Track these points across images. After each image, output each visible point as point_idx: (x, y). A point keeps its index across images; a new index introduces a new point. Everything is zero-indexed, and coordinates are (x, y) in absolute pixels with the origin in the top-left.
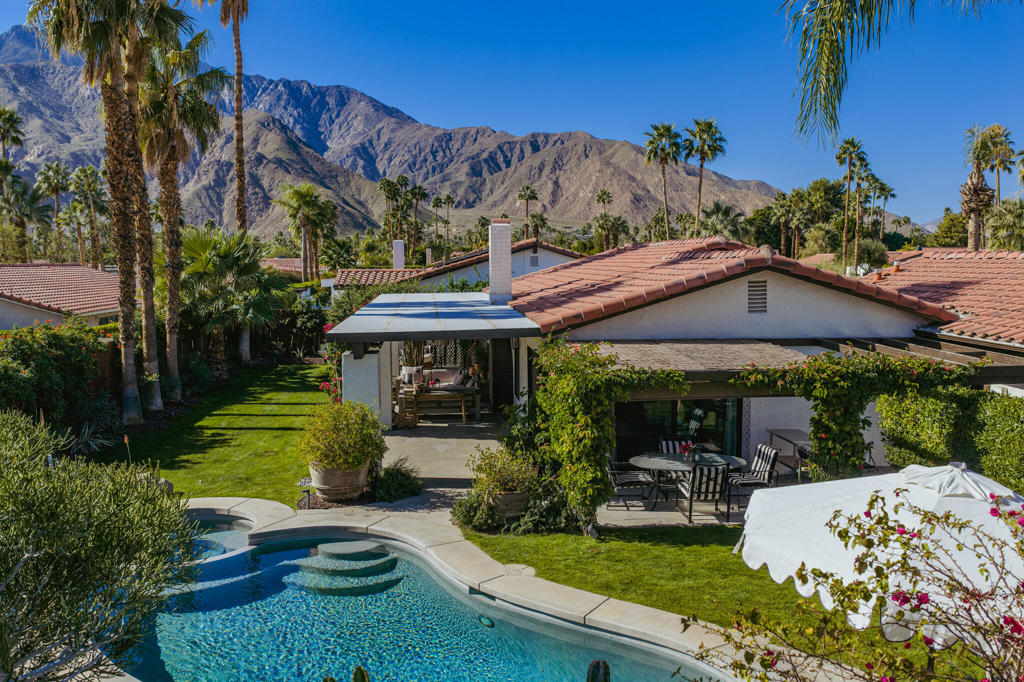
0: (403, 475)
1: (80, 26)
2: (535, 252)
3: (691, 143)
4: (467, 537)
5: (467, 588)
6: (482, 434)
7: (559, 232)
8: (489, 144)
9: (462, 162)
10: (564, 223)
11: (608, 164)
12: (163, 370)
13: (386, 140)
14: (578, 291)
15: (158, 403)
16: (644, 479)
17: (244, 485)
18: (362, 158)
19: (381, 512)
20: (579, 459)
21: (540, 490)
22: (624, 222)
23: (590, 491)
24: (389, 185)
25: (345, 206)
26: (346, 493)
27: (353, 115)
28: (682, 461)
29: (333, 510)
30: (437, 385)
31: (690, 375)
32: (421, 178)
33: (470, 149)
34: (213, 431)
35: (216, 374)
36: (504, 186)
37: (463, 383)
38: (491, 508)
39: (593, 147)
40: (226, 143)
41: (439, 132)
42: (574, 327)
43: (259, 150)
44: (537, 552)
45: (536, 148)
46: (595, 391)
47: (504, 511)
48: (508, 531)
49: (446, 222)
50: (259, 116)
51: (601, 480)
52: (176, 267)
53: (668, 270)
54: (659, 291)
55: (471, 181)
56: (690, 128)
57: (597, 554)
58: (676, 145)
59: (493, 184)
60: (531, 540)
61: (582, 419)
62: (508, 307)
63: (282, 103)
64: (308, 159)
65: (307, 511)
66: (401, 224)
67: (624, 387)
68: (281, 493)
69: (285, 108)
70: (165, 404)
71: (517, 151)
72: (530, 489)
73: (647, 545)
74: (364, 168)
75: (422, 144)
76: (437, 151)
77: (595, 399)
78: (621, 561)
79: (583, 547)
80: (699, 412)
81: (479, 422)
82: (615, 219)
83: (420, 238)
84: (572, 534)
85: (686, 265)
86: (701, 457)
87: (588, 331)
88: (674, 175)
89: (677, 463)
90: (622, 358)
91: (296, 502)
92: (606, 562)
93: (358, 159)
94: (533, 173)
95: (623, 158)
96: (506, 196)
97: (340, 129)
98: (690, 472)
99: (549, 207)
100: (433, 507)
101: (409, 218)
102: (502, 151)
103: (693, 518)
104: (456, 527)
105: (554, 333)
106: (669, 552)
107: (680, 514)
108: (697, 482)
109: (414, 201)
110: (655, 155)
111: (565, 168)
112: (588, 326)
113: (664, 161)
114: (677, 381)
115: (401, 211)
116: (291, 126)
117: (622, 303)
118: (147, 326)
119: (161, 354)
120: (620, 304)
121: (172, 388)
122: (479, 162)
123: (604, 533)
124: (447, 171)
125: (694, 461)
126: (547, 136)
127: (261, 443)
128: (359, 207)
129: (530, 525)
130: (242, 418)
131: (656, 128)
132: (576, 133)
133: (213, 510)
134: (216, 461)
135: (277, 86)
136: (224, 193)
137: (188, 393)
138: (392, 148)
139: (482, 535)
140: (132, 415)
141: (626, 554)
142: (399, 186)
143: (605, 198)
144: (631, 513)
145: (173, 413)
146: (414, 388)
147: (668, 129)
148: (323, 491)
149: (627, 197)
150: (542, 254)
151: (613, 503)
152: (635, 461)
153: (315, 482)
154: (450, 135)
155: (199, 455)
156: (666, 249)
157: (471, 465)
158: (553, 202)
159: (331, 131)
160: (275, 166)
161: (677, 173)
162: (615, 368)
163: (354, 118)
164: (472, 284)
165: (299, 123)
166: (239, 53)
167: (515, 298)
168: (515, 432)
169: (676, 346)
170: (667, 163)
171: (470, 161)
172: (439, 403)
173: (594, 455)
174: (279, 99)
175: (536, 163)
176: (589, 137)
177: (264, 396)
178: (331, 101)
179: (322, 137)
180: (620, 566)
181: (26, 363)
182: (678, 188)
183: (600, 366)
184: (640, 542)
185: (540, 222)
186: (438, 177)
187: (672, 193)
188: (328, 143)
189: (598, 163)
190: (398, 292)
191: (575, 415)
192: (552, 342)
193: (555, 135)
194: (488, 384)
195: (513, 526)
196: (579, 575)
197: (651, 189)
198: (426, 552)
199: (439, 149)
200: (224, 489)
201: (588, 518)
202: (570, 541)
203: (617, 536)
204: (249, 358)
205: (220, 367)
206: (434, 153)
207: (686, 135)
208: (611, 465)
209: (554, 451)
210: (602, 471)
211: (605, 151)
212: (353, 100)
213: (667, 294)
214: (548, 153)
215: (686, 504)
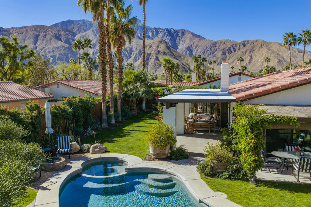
0: (182, 151)
1: (91, 3)
2: (240, 76)
3: (301, 38)
4: (202, 178)
5: (199, 200)
6: (215, 138)
7: (251, 72)
8: (229, 45)
9: (220, 51)
10: (253, 69)
11: (269, 50)
12: (116, 111)
13: (196, 45)
14: (253, 87)
15: (113, 121)
16: (277, 161)
17: (130, 150)
18: (189, 51)
19: (172, 164)
20: (248, 151)
21: (232, 162)
22: (275, 68)
23: (253, 165)
24: (195, 58)
25: (183, 65)
26: (161, 156)
27: (186, 38)
28: (295, 155)
29: (156, 162)
30: (201, 120)
31: (300, 119)
32: (206, 56)
33: (222, 47)
34: (127, 131)
35: (134, 113)
36: (233, 58)
37: (210, 119)
38: (212, 167)
39: (264, 44)
40: (150, 48)
41: (212, 42)
42: (249, 99)
43: (159, 49)
44: (229, 187)
45: (244, 45)
46: (256, 124)
47: (217, 169)
48: (218, 177)
49: (213, 69)
50: (159, 39)
51: (258, 160)
52: (121, 80)
53: (291, 78)
54: (287, 85)
55: (222, 57)
56: (300, 33)
57: (255, 192)
58: (295, 39)
59: (230, 57)
60: (227, 182)
61: (250, 135)
62: (227, 93)
63: (166, 35)
64: (173, 52)
65: (147, 161)
66: (199, 70)
67: (269, 123)
68: (140, 154)
69: (166, 37)
70: (115, 122)
71: (238, 47)
72: (228, 161)
73: (278, 190)
74: (189, 54)
75: (207, 46)
76: (212, 48)
77: (256, 127)
78: (265, 196)
79: (249, 188)
80: (303, 135)
81: (215, 133)
82: (271, 67)
83: (205, 74)
84: (245, 181)
85: (299, 76)
86: (304, 154)
87: (256, 101)
88: (294, 53)
89: (293, 155)
90: (269, 111)
91: (144, 158)
92: (258, 196)
93: (187, 51)
94: (243, 53)
95: (275, 48)
96: (234, 61)
97: (182, 42)
98: (298, 160)
99: (248, 64)
100: (192, 164)
101: (201, 68)
102: (233, 47)
103: (299, 179)
104: (199, 173)
105: (241, 101)
106: (287, 194)
107: (293, 177)
108: (302, 165)
109: (203, 63)
110: (286, 44)
111: (254, 51)
112: (256, 99)
113: (290, 45)
114: (294, 122)
115: (199, 66)
116: (168, 42)
117: (270, 90)
118: (111, 98)
119: (115, 106)
120: (269, 90)
121: (118, 117)
122: (225, 51)
123: (258, 182)
124: (215, 54)
125: (300, 155)
126: (248, 41)
127: (140, 136)
128: (187, 66)
129: (227, 176)
130: (137, 127)
131: (287, 34)
132: (258, 40)
133: (117, 158)
134: (125, 141)
135: (164, 30)
136: (149, 62)
137: (124, 119)
138: (198, 47)
139: (208, 177)
140: (105, 125)
141: (268, 193)
142: (198, 58)
143: (268, 60)
144: (272, 174)
145: (117, 125)
146: (192, 120)
147: (292, 34)
148: (154, 155)
149: (276, 60)
150: (242, 76)
151: (264, 169)
152: (274, 153)
153: (151, 151)
154: (216, 43)
155: (120, 139)
156: (290, 72)
157: (205, 150)
158: (250, 63)
159: (179, 43)
160: (163, 54)
161: (295, 52)
162: (265, 115)
163: (186, 39)
164: (217, 86)
165: (170, 41)
166: (145, 14)
167: (230, 90)
168: (224, 138)
169: (294, 107)
170: (291, 46)
171: (222, 50)
172: (201, 126)
173: (255, 150)
174: (165, 34)
175: (244, 50)
176: (263, 41)
177: (146, 121)
178: (180, 34)
179: (177, 45)
180: (265, 199)
181: (71, 107)
182: (295, 57)
183: (259, 114)
184: (275, 188)
185: (245, 68)
186: (212, 56)
187: (293, 59)
188: (179, 47)
189: (266, 50)
190: (191, 89)
191: (247, 134)
192: (240, 104)
193: (251, 41)
194: (219, 120)
195: (221, 175)
196: (245, 201)
197: (285, 58)
198: (185, 182)
199: (212, 47)
200: (123, 150)
201: (252, 176)
202: (244, 184)
203: (264, 184)
204: (145, 109)
205: (135, 111)
206: (211, 49)
207: (299, 36)
208: (263, 154)
209: (238, 147)
210: (258, 157)
211: (268, 45)
212: (186, 34)
213: (290, 86)
214: (248, 47)
215: (296, 172)
